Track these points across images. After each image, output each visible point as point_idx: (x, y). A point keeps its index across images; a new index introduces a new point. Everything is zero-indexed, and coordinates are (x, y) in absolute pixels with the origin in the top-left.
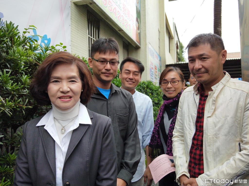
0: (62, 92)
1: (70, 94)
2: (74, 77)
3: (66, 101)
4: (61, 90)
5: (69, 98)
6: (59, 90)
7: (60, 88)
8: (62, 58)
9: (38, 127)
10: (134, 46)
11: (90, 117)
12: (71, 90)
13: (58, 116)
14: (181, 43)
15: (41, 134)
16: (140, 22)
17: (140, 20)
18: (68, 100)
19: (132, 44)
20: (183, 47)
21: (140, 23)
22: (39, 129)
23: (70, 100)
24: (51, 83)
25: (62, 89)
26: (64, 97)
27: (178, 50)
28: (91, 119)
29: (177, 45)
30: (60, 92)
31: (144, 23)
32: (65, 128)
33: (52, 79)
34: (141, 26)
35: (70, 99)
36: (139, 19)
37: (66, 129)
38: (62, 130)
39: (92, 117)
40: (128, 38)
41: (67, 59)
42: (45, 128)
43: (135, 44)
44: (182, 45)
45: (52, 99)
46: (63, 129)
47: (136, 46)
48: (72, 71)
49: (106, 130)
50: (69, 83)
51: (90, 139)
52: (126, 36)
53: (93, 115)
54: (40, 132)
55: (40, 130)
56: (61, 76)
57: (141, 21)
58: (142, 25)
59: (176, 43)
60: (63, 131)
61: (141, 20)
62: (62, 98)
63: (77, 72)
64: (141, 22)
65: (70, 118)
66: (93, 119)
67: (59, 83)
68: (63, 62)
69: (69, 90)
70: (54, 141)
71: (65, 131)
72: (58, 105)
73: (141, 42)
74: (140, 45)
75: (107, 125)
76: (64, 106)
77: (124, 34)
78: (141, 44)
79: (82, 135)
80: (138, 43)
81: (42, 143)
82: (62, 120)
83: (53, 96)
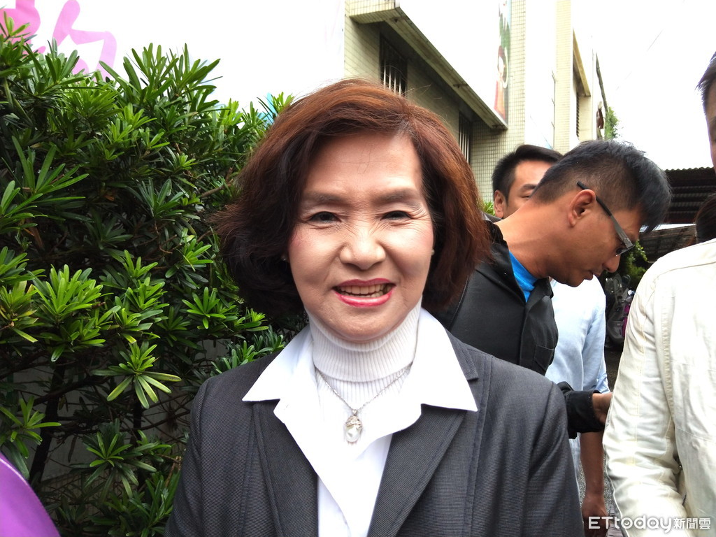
0: (353, 266)
1: (385, 273)
2: (401, 196)
3: (368, 305)
4: (347, 255)
5: (378, 289)
6: (336, 255)
7: (341, 248)
8: (353, 105)
9: (251, 404)
10: (490, 124)
11: (466, 374)
12: (390, 253)
13: (330, 365)
14: (610, 110)
15: (260, 435)
16: (509, 57)
17: (509, 53)
18: (374, 300)
19: (484, 119)
20: (617, 121)
21: (509, 61)
22: (253, 416)
23: (383, 303)
24: (306, 222)
25: (351, 249)
26: (360, 287)
27: (603, 131)
28: (472, 382)
29: (599, 117)
30: (342, 266)
31: (520, 61)
32: (359, 415)
33: (310, 208)
34: (512, 70)
35: (385, 297)
36: (506, 48)
37: (364, 425)
38: (349, 426)
39: (474, 377)
40: (477, 104)
41: (374, 111)
42: (279, 412)
43: (493, 121)
44: (612, 116)
45: (309, 294)
46: (353, 420)
47: (496, 126)
48: (394, 167)
49: (542, 440)
50: (378, 223)
51: (470, 480)
52: (472, 99)
53: (479, 364)
54: (259, 428)
55: (257, 417)
56: (345, 191)
57: (512, 55)
58: (512, 66)
59: (597, 110)
60: (351, 431)
61: (512, 51)
62: (349, 290)
63: (416, 171)
64: (511, 59)
65: (381, 377)
66: (480, 384)
67: (338, 223)
68: (359, 123)
69: (380, 254)
70: (314, 478)
71: (360, 430)
72: (331, 321)
73: (509, 113)
74: (507, 123)
75: (548, 417)
76: (358, 328)
77: (468, 95)
78: (509, 120)
79: (434, 458)
80: (502, 115)
81: (265, 482)
82: (347, 382)
83: (314, 279)
